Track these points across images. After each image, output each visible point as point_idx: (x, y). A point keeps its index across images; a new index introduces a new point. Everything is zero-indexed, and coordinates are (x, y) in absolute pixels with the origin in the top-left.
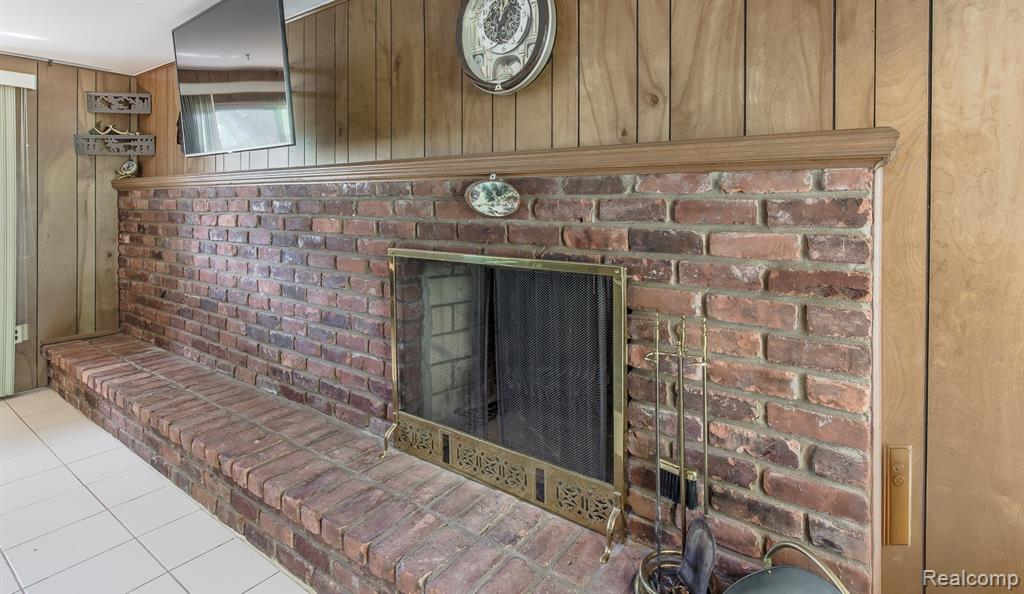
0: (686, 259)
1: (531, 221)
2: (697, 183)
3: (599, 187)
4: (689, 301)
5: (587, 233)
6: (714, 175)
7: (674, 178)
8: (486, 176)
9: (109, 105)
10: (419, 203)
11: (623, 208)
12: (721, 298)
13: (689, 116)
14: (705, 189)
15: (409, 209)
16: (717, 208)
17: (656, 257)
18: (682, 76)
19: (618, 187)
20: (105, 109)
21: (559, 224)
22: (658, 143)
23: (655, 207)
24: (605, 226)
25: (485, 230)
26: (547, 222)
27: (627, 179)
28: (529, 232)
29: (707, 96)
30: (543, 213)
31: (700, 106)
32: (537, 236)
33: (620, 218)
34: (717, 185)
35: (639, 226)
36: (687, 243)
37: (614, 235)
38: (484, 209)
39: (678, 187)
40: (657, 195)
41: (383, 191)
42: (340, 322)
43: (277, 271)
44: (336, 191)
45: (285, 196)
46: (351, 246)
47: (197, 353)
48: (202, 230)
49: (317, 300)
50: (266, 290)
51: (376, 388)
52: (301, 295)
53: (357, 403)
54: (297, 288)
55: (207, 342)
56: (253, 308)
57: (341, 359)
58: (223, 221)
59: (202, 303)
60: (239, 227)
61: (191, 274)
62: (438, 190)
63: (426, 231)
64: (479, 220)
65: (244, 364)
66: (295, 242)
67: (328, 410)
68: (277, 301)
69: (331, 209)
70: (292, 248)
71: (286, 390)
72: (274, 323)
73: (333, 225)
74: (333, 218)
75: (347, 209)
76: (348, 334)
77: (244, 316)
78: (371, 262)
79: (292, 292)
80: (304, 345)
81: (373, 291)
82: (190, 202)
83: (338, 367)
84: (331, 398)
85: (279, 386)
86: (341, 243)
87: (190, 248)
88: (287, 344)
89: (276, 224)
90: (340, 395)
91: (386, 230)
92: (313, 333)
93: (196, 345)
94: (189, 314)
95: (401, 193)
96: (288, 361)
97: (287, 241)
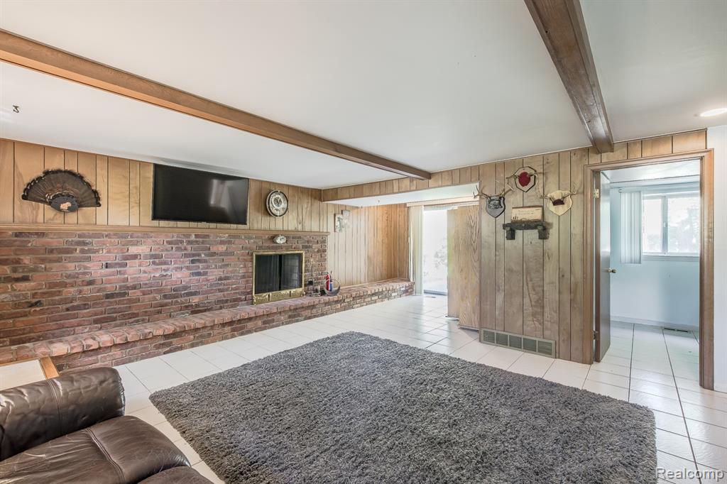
3: (298, 238)
4: (310, 255)
5: (296, 246)
7: (308, 237)
8: (280, 235)
10: (257, 241)
12: (313, 255)
14: (311, 239)
15: (254, 242)
16: (313, 241)
17: (306, 249)
18: (304, 220)
22: (301, 231)
25: (277, 247)
27: (302, 237)
29: (307, 225)
30: (288, 243)
32: (287, 248)
34: (313, 238)
35: (303, 244)
36: (310, 247)
37: (300, 246)
38: (279, 242)
41: (245, 237)
42: (227, 278)
43: (188, 268)
44: (225, 237)
45: (193, 238)
46: (232, 254)
47: (99, 325)
48: (105, 255)
49: (214, 274)
50: (179, 275)
51: (243, 293)
52: (205, 274)
53: (235, 300)
54: (202, 271)
55: (115, 315)
56: (168, 286)
57: (227, 290)
58: (133, 250)
59: (108, 296)
60: (153, 253)
61: (91, 283)
62: (263, 238)
63: (261, 248)
64: (275, 245)
65: (159, 312)
66: (199, 255)
67: (221, 308)
68: (187, 279)
69: (222, 243)
70: (197, 258)
71: (194, 312)
72: (185, 288)
73: (222, 248)
74: (222, 246)
75: (229, 242)
76: (230, 281)
77: (159, 291)
78: (241, 258)
79: (199, 274)
80: (206, 291)
81: (242, 266)
82: (88, 240)
83: (225, 293)
84: (222, 304)
85: (189, 311)
86: (227, 253)
87: (86, 268)
88: (195, 294)
89: (185, 249)
90: (227, 301)
91: (246, 248)
92: (211, 285)
93: (96, 322)
94: (85, 306)
95: (252, 238)
96: (195, 300)
97: (194, 255)
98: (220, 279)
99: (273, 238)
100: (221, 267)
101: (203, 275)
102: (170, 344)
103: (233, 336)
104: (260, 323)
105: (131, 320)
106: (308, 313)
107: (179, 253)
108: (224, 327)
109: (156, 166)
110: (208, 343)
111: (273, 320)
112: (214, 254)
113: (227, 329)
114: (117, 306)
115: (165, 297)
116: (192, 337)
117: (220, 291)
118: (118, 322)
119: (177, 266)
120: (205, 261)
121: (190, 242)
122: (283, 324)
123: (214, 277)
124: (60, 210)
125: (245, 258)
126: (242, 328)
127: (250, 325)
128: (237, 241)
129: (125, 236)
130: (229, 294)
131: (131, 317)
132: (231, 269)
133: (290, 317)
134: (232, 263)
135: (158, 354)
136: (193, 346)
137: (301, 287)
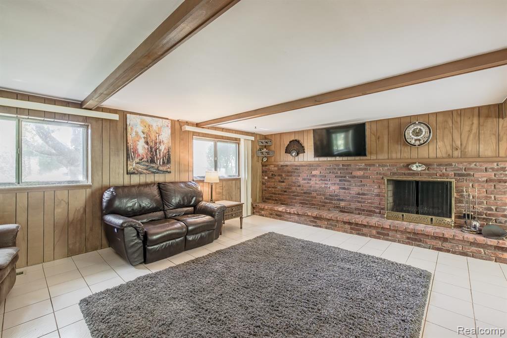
0: (468, 178)
1: (427, 172)
2: (471, 165)
3: (446, 165)
4: (469, 185)
5: (443, 174)
6: (475, 163)
7: (465, 164)
8: (415, 163)
9: (263, 143)
10: (392, 168)
11: (453, 169)
12: (476, 185)
13: (466, 152)
14: (473, 165)
15: (388, 169)
16: (476, 169)
17: (461, 178)
18: (464, 145)
19: (451, 165)
20: (262, 144)
21: (435, 172)
22: (458, 158)
23: (461, 169)
24: (448, 172)
25: (414, 173)
26: (432, 171)
27: (454, 164)
28: (427, 173)
29: (470, 149)
30: (431, 170)
31: (468, 151)
32: (429, 175)
33: (452, 171)
34: (475, 165)
35: (456, 172)
36: (469, 175)
37: (450, 174)
38: (415, 169)
39: (467, 165)
40: (461, 166)
41: (379, 165)
42: (363, 194)
43: (338, 184)
44: (363, 165)
45: (341, 166)
46: (367, 177)
47: (302, 205)
48: (304, 175)
49: (355, 190)
50: (333, 188)
51: (377, 208)
52: (348, 189)
53: (370, 211)
54: (346, 187)
55: (307, 202)
56: (328, 193)
57: (364, 202)
58: (314, 173)
59: (305, 193)
60: (321, 174)
61: (299, 186)
62: (398, 166)
63: (394, 174)
64: (411, 172)
65: (324, 206)
66: (345, 177)
67: (359, 214)
68: (338, 191)
69: (360, 169)
70: (344, 179)
71: (341, 211)
72: (337, 196)
73: (361, 173)
74: (360, 172)
75: (366, 169)
76: (366, 197)
77: (324, 195)
78: (375, 181)
79: (344, 188)
80: (349, 200)
81: (376, 187)
82: (298, 168)
83: (363, 204)
84: (360, 211)
85: (339, 210)
86: (363, 177)
87: (298, 180)
88: (342, 200)
89: (337, 173)
90: (364, 210)
91: (380, 174)
92: (353, 197)
93: (301, 203)
94: (298, 196)
95: (386, 166)
96: (342, 204)
97: (342, 177)
98: (359, 194)
99: (407, 166)
100: (359, 186)
101: (347, 190)
102: (316, 222)
103: (351, 233)
104: (374, 232)
105: (313, 206)
106: (439, 244)
107: (334, 176)
108: (345, 224)
109: (314, 130)
110: (335, 230)
111: (388, 235)
112: (354, 177)
113: (347, 226)
114: (308, 198)
115: (326, 198)
116: (326, 223)
117: (359, 202)
118: (308, 206)
119: (332, 182)
120: (349, 181)
121: (340, 169)
122: (399, 242)
123: (354, 192)
124: (292, 156)
125: (380, 181)
126: (359, 230)
127: (365, 230)
128: (372, 168)
129: (310, 166)
130: (366, 206)
131: (312, 205)
132: (367, 188)
133: (408, 238)
134: (368, 184)
135: (310, 225)
136: (326, 228)
137: (450, 217)
